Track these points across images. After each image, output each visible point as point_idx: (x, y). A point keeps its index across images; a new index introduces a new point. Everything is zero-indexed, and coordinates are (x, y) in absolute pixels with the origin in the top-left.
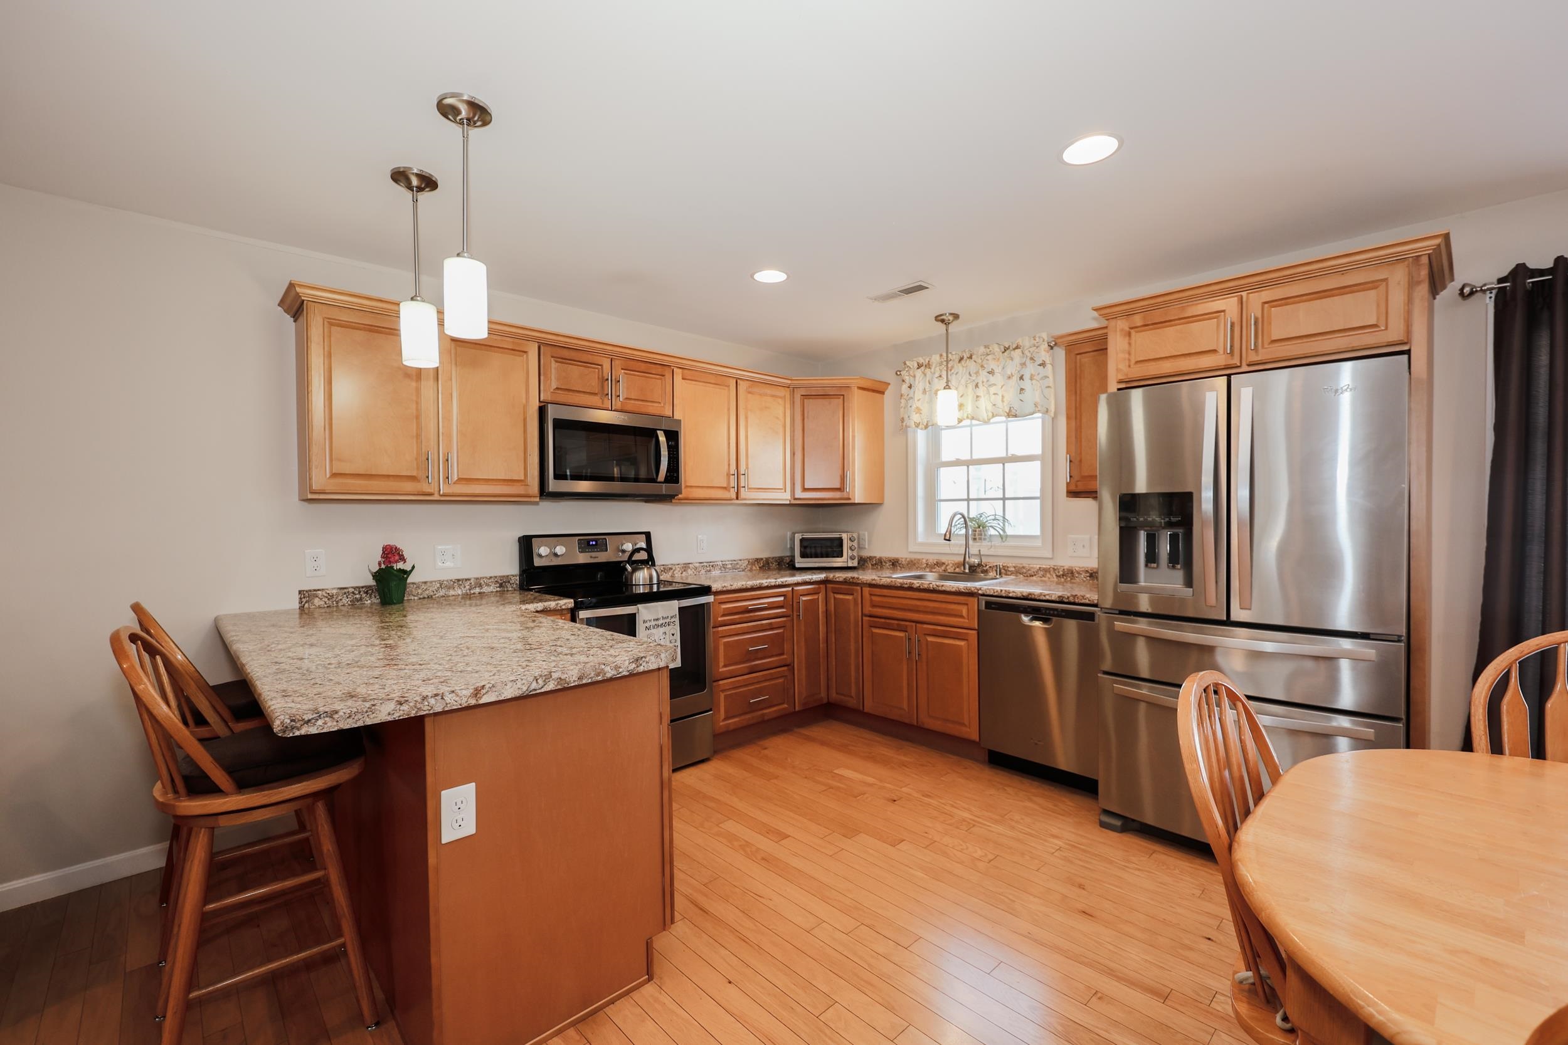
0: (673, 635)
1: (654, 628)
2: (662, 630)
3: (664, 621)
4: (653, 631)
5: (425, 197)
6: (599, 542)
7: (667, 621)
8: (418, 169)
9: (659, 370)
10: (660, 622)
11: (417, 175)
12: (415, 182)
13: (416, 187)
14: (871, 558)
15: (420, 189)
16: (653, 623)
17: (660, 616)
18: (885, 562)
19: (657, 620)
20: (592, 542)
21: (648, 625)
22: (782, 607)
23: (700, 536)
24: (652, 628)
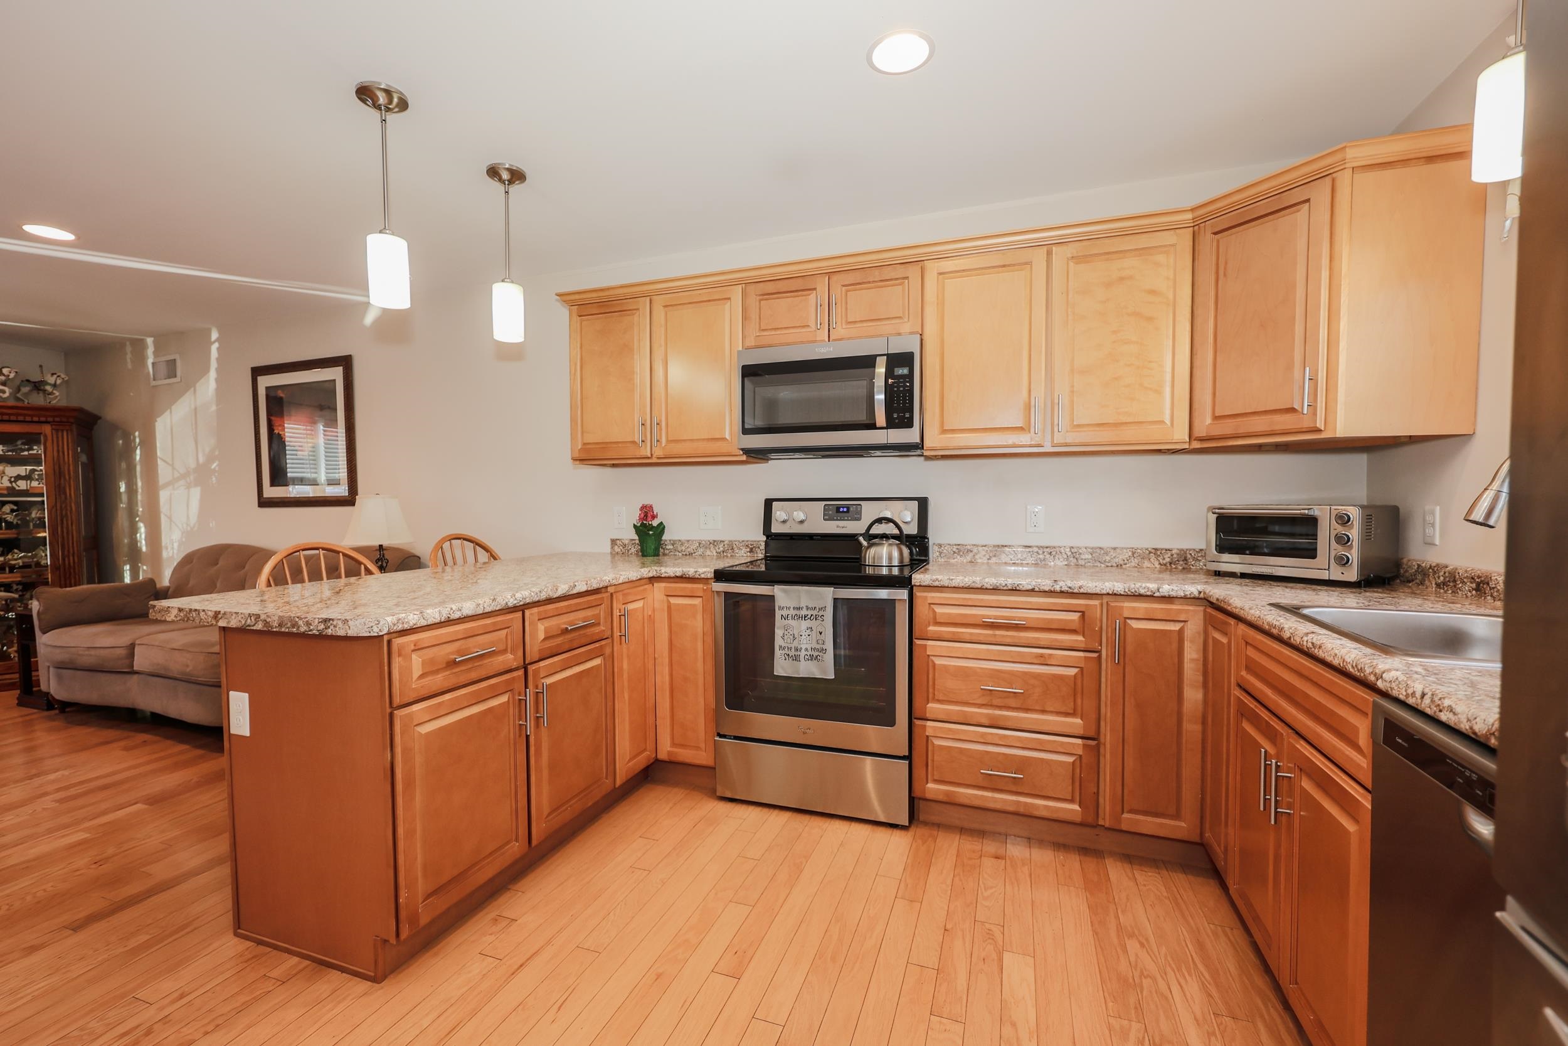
0: (821, 633)
1: (793, 618)
2: (805, 624)
3: (809, 613)
4: (791, 622)
5: (515, 189)
6: (851, 509)
7: (815, 613)
8: (510, 165)
9: (900, 272)
10: (804, 612)
11: (508, 169)
12: (505, 176)
13: (508, 181)
14: (1435, 569)
15: (511, 182)
16: (792, 612)
17: (803, 604)
18: (1463, 582)
19: (799, 609)
20: (841, 508)
21: (785, 613)
22: (1074, 631)
23: (1029, 507)
24: (790, 617)
